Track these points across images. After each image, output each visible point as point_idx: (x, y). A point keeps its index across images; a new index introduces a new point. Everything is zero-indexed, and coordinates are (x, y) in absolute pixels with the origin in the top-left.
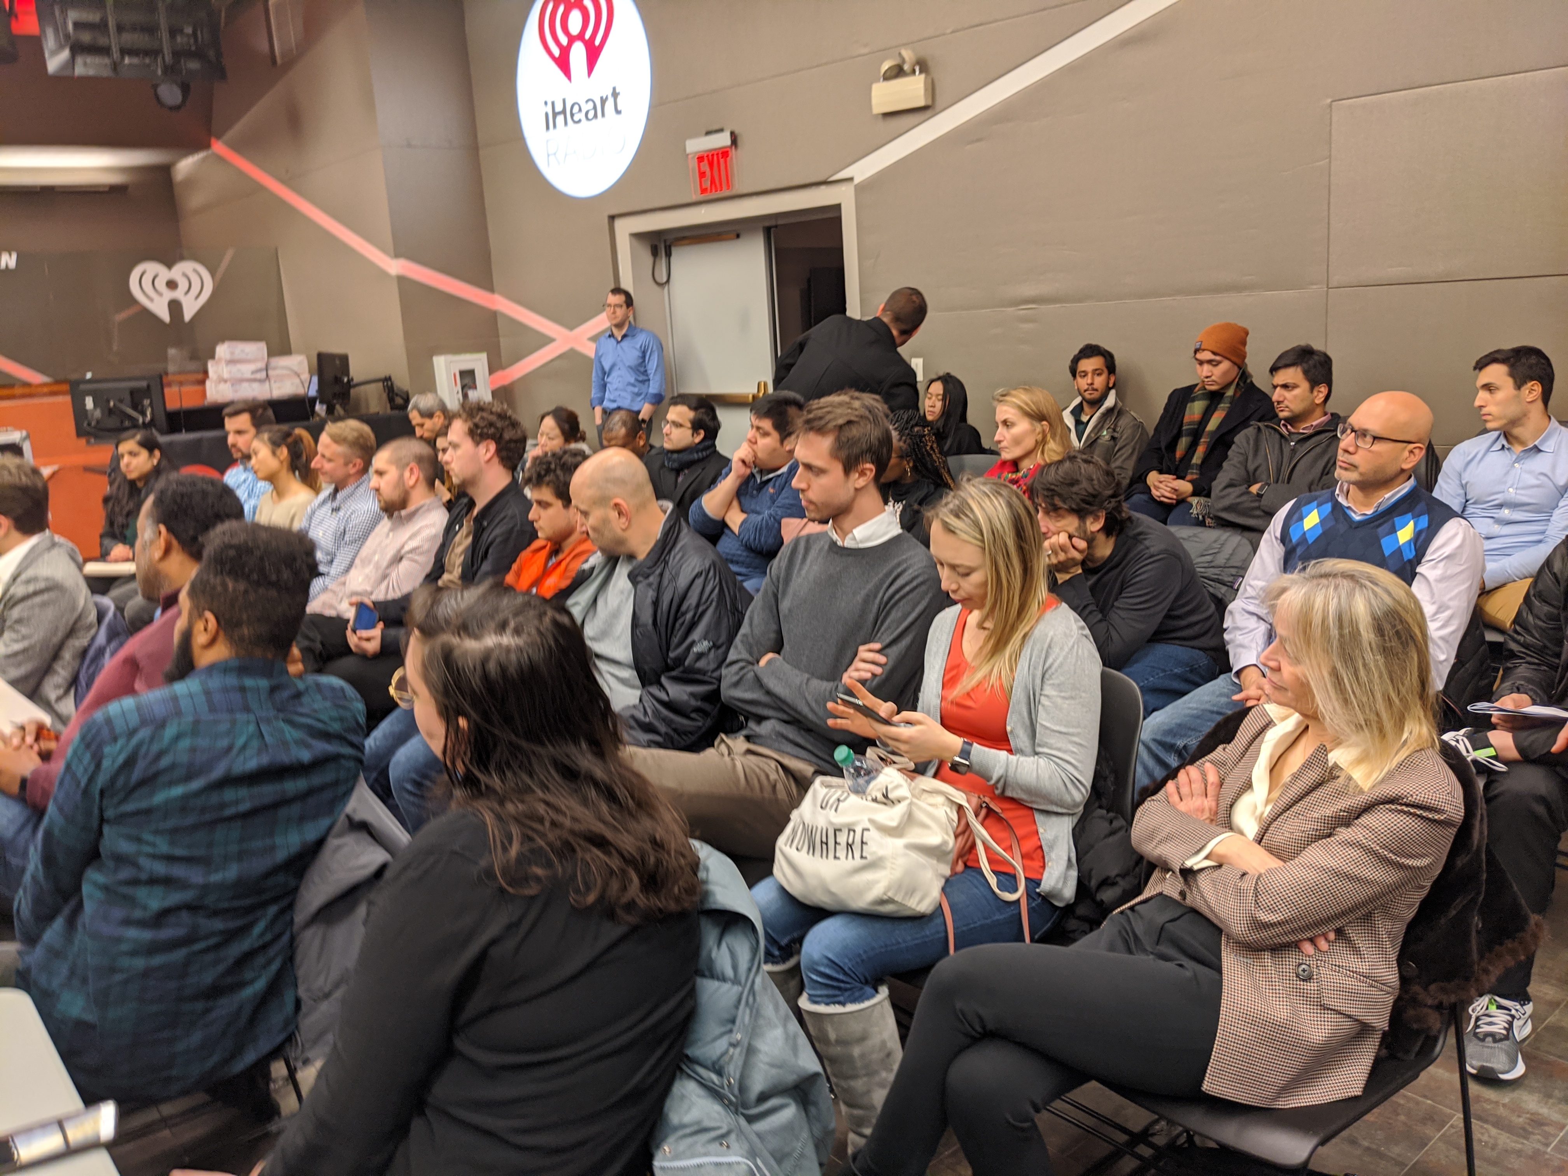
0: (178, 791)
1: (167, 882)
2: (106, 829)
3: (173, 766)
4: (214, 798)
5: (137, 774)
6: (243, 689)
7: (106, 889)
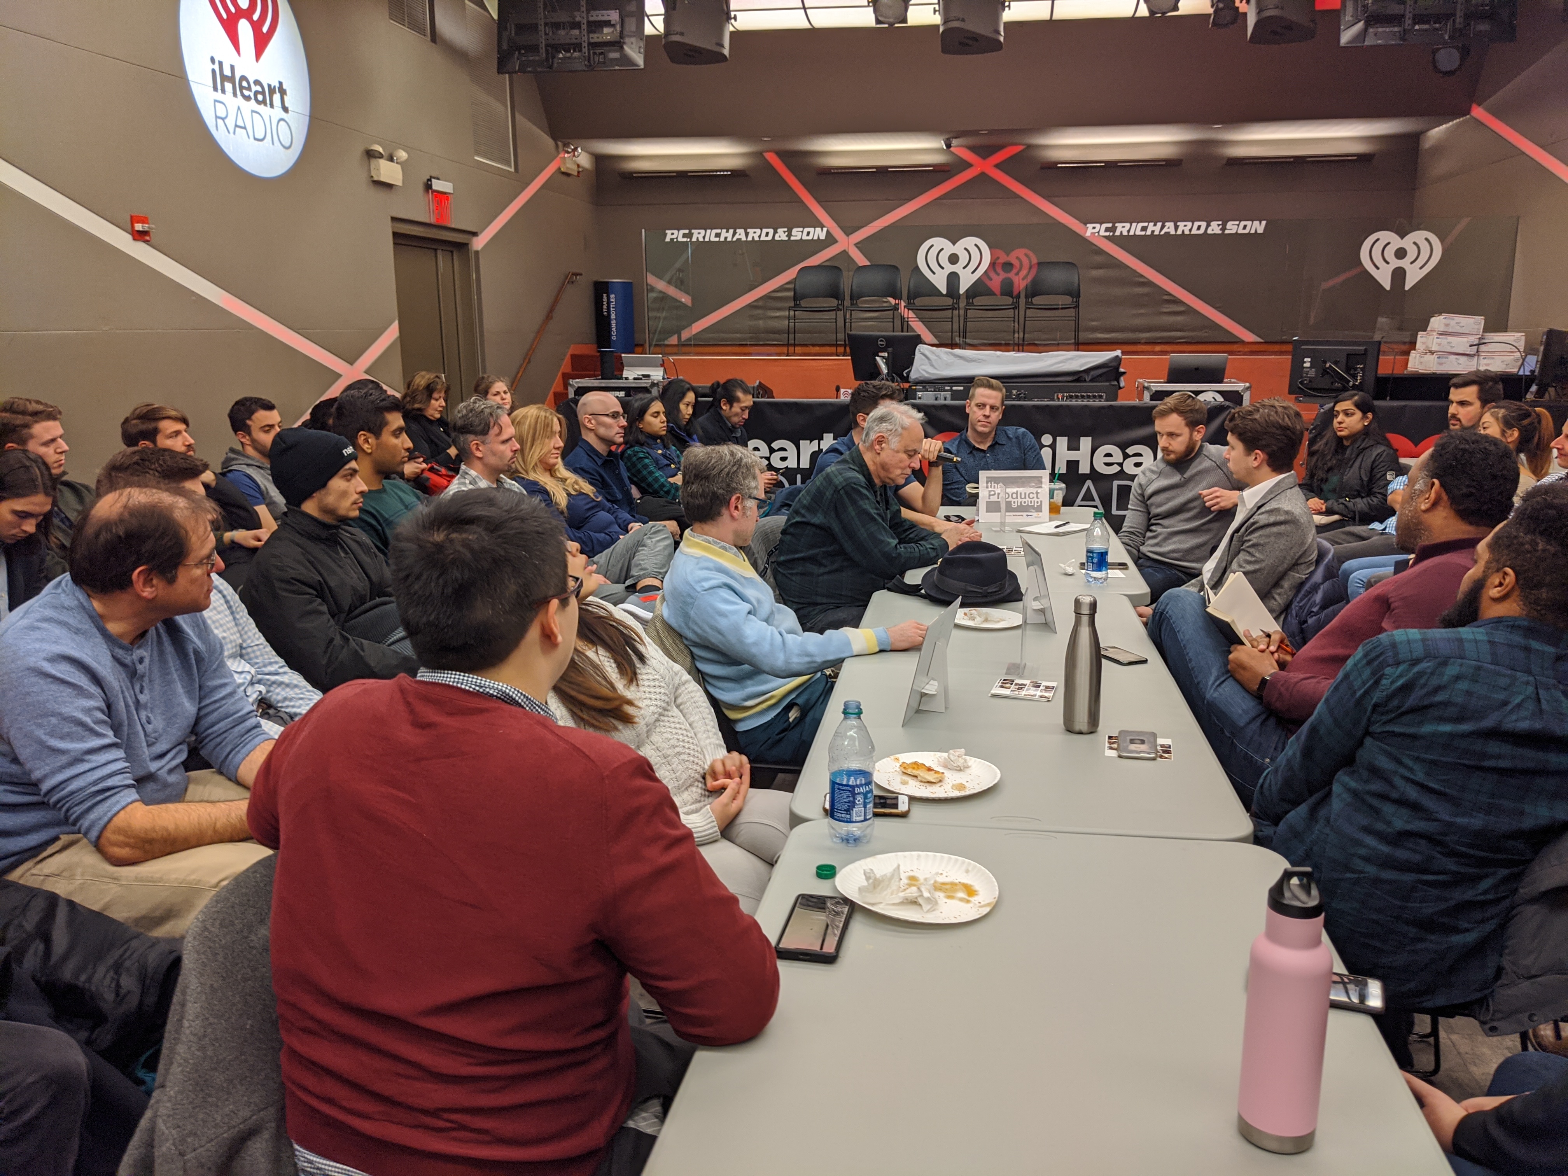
0: (1447, 728)
1: (1415, 807)
2: (1368, 741)
3: (1446, 704)
4: (1478, 745)
5: (1411, 701)
6: (1527, 649)
7: (1354, 793)
